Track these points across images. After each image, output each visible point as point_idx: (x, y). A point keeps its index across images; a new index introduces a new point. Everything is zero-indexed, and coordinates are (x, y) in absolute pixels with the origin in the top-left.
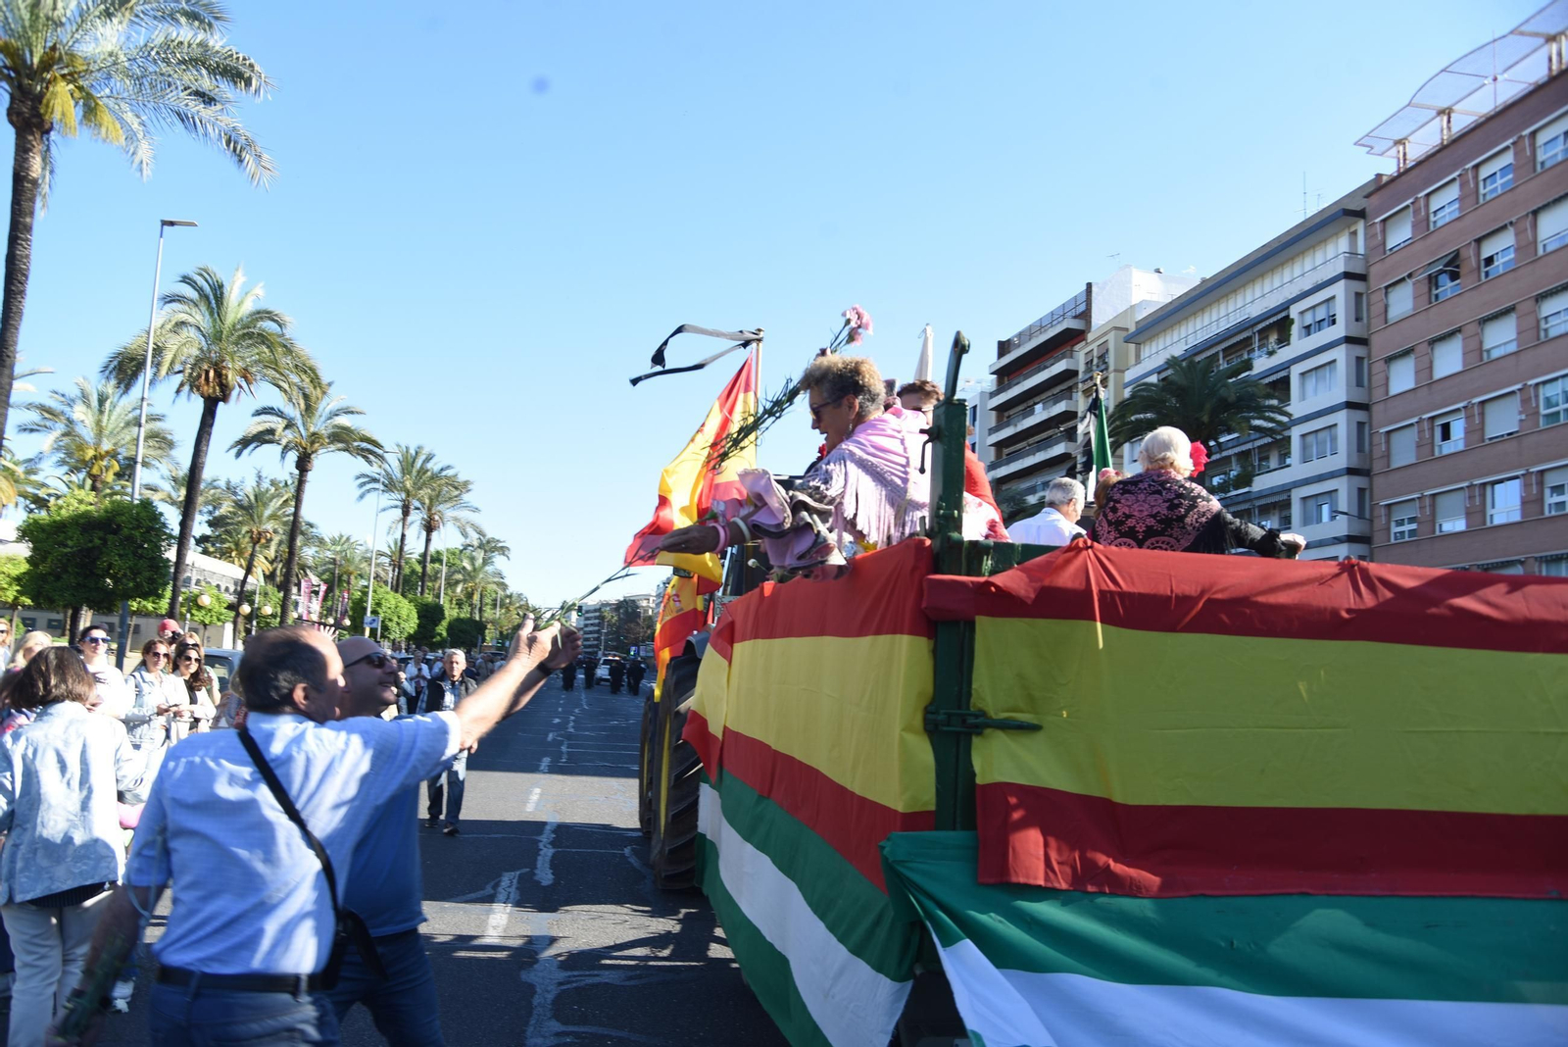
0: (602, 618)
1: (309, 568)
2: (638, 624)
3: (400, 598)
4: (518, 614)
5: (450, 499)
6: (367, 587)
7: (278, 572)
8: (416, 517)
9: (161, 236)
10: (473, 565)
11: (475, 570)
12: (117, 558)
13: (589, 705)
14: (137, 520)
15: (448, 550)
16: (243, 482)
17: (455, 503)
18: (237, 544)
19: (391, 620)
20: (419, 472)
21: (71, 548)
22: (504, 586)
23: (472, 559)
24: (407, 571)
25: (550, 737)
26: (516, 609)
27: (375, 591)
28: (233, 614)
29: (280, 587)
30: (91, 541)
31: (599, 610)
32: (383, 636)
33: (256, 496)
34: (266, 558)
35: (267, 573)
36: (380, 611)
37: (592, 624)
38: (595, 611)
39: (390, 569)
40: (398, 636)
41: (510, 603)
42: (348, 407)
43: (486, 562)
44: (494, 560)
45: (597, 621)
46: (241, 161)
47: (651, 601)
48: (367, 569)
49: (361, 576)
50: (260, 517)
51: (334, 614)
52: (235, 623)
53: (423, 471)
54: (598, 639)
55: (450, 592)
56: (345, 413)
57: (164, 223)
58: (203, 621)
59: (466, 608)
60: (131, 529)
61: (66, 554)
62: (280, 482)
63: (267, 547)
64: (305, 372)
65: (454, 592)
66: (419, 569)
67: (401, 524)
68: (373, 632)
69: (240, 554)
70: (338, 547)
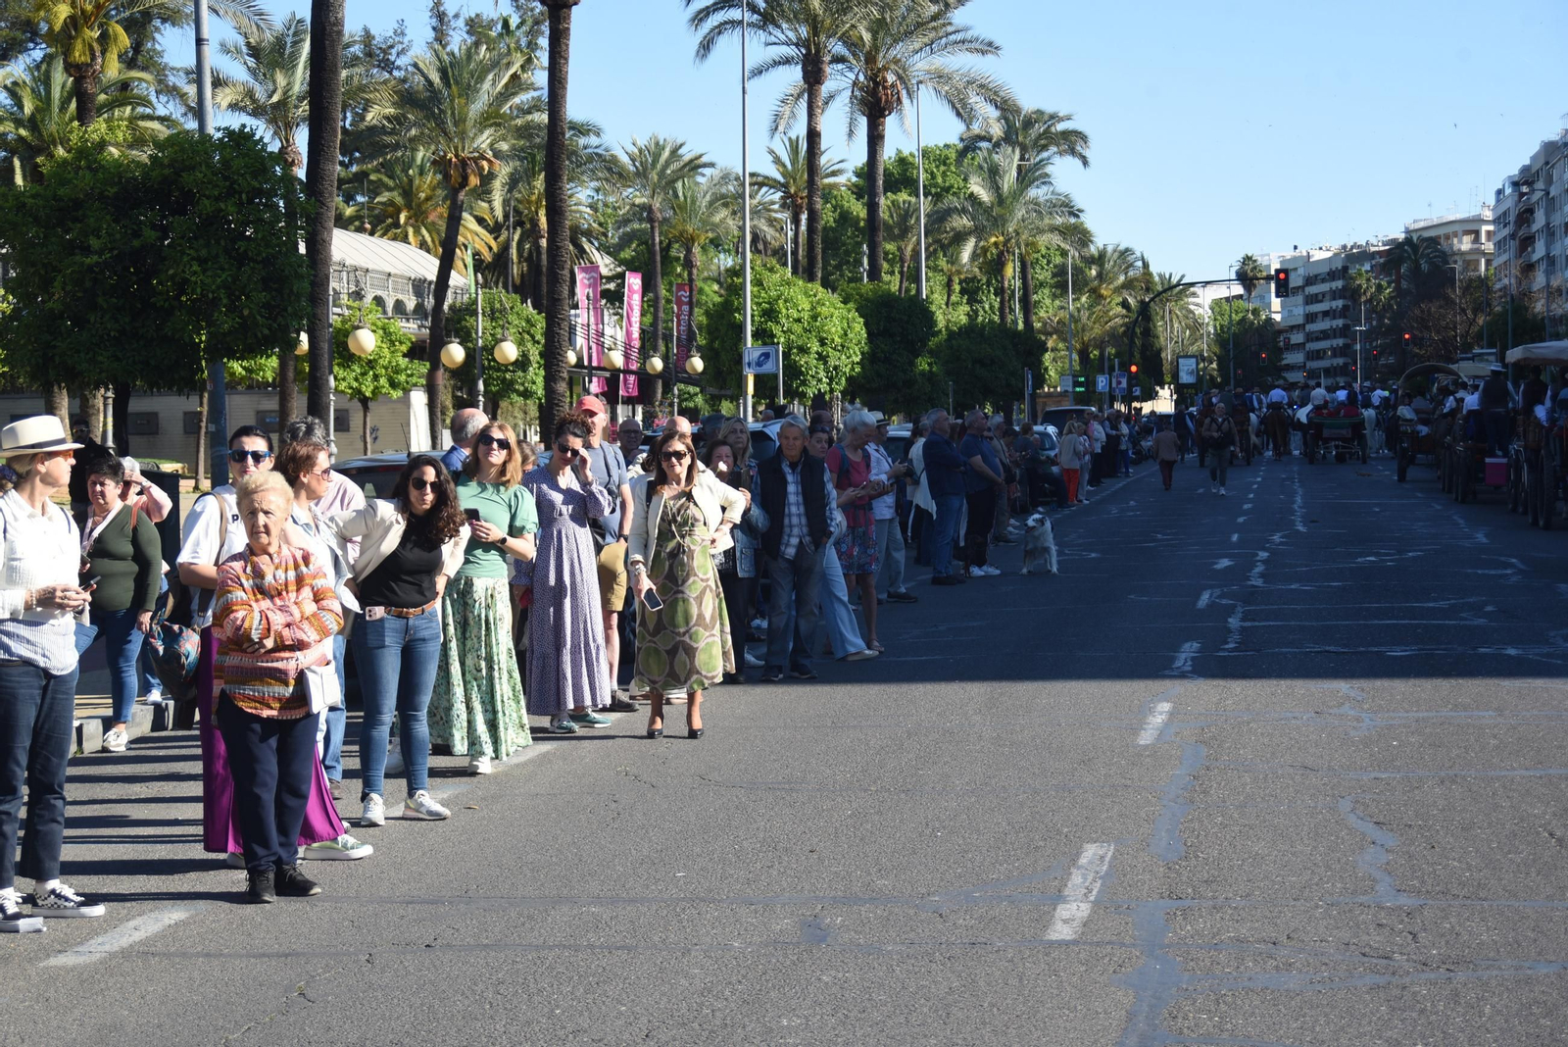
0: (1351, 293)
1: (588, 234)
2: (1449, 302)
3: (822, 293)
4: (1125, 304)
5: (919, 25)
6: (737, 272)
7: (513, 253)
8: (839, 82)
10: (996, 188)
11: (1000, 200)
12: (195, 268)
13: (1308, 520)
14: (226, 178)
15: (926, 153)
16: (403, 34)
17: (932, 35)
18: (408, 192)
19: (804, 350)
21: (100, 253)
22: (1082, 236)
23: (993, 174)
24: (828, 217)
25: (1205, 599)
26: (1118, 290)
27: (758, 283)
28: (424, 368)
29: (526, 289)
30: (137, 234)
31: (1342, 273)
32: (791, 394)
33: (443, 72)
34: (480, 221)
35: (488, 257)
36: (776, 330)
37: (1326, 314)
38: (1332, 275)
39: (784, 216)
40: (824, 387)
41: (1100, 275)
43: (1028, 176)
44: (1049, 169)
45: (1339, 303)
47: (1483, 239)
48: (732, 224)
49: (716, 243)
50: (460, 121)
51: (662, 347)
52: (431, 387)
54: (1345, 351)
55: (942, 263)
58: (358, 392)
59: (990, 301)
60: (217, 199)
61: (90, 268)
62: (491, 24)
63: (483, 191)
65: (954, 260)
66: (859, 210)
67: (803, 104)
68: (765, 386)
69: (419, 216)
70: (654, 176)
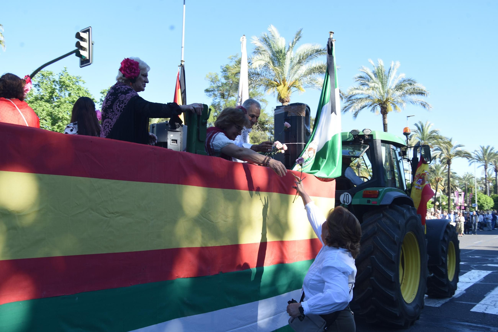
1: (457, 186)
3: (487, 196)
7: (446, 189)
9: (407, 120)
19: (484, 203)
20: (489, 154)
27: (478, 195)
28: (433, 205)
29: (447, 195)
33: (436, 167)
35: (442, 190)
36: (480, 201)
42: (459, 145)
46: (425, 107)
50: (438, 174)
51: (466, 203)
52: (434, 208)
53: (490, 154)
56: (459, 146)
57: (408, 117)
63: (441, 182)
64: (447, 143)
70: (466, 179)
